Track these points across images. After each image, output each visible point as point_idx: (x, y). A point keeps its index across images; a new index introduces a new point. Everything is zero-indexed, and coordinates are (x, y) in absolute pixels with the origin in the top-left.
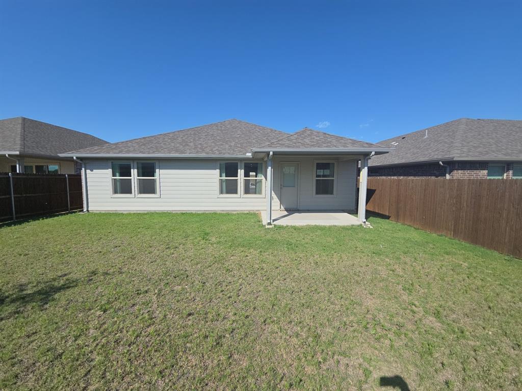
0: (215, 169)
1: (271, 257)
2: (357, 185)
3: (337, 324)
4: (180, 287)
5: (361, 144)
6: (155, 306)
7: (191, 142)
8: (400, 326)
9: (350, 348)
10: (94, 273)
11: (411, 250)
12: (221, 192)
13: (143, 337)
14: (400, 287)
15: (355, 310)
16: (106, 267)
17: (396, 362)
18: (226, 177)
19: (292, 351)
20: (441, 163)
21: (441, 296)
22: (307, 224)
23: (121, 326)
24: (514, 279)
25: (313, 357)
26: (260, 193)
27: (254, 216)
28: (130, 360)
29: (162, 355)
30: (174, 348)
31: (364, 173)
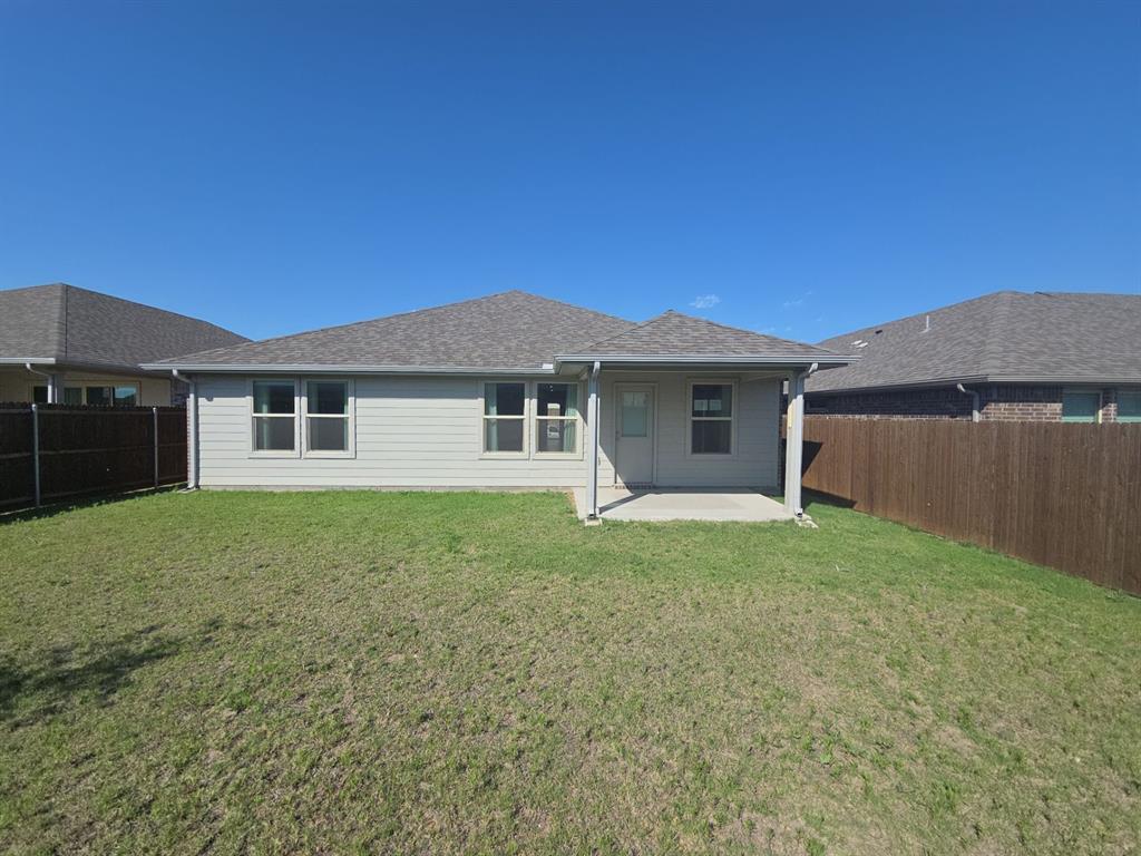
0: (474, 396)
1: (599, 592)
2: (780, 432)
3: (746, 741)
4: (401, 657)
5: (789, 346)
6: (349, 698)
7: (423, 340)
8: (885, 747)
9: (776, 796)
10: (215, 624)
11: (903, 576)
12: (488, 448)
13: (324, 768)
14: (882, 658)
15: (784, 710)
16: (239, 612)
17: (877, 825)
18: (498, 414)
19: (650, 800)
20: (960, 387)
21: (972, 680)
22: (674, 518)
23: (277, 743)
24: (1128, 641)
25: (696, 814)
26: (572, 449)
27: (559, 499)
28: (298, 818)
29: (368, 809)
30: (392, 792)
31: (796, 407)
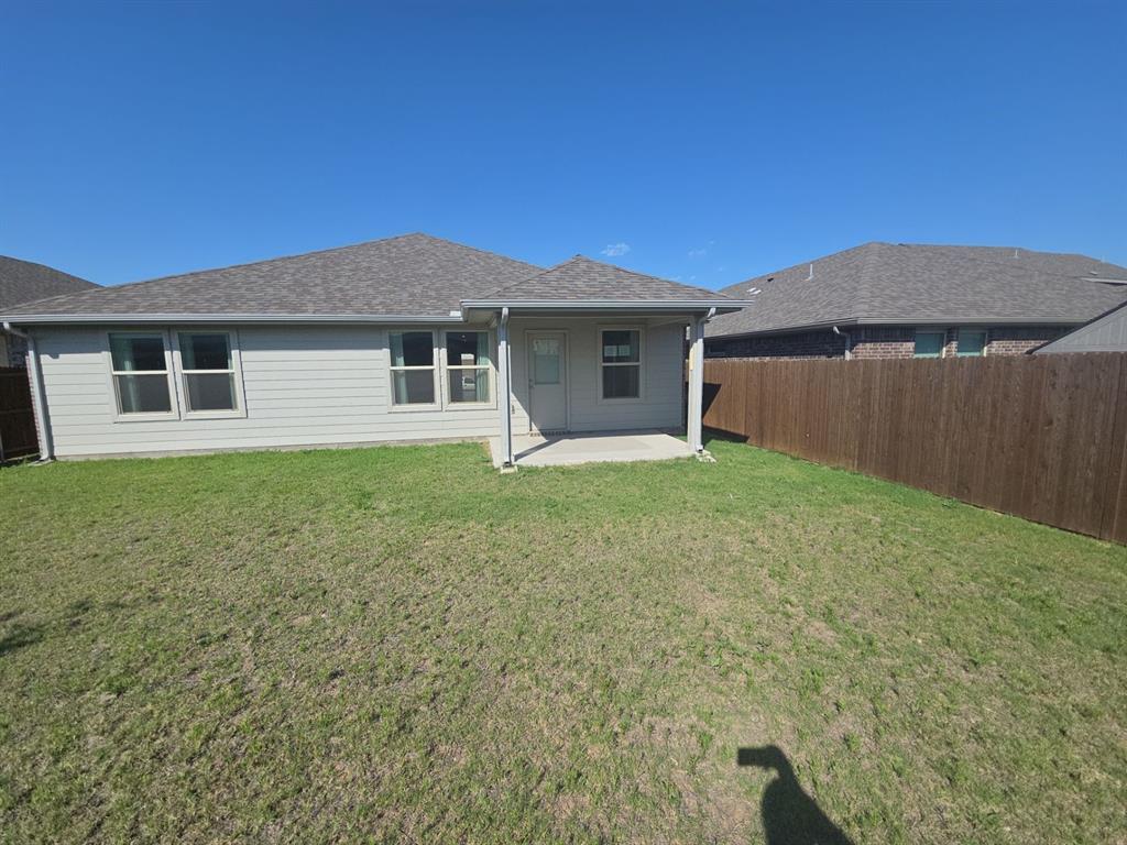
0: (380, 347)
1: (514, 536)
2: (684, 376)
3: (648, 656)
4: (308, 619)
5: (690, 291)
6: (249, 666)
7: (316, 285)
8: (765, 644)
9: (674, 699)
10: (84, 606)
11: (785, 499)
12: (397, 401)
13: (222, 738)
14: (765, 571)
15: (682, 625)
16: (113, 591)
17: (757, 712)
18: (406, 365)
19: (561, 719)
20: (836, 329)
21: (836, 581)
22: (587, 461)
23: (165, 721)
24: (961, 540)
25: (603, 725)
26: (485, 398)
27: (475, 449)
28: (195, 791)
29: (274, 771)
30: (300, 751)
31: (697, 349)
